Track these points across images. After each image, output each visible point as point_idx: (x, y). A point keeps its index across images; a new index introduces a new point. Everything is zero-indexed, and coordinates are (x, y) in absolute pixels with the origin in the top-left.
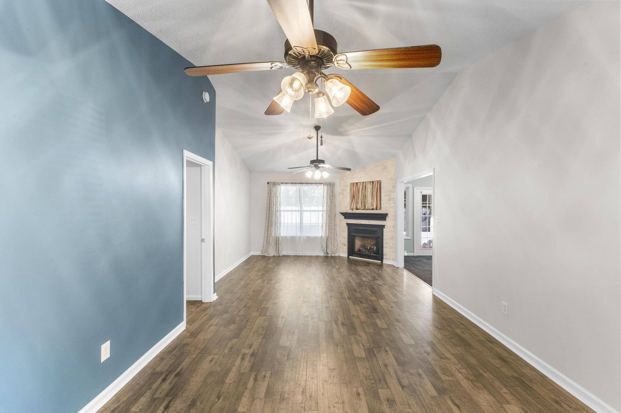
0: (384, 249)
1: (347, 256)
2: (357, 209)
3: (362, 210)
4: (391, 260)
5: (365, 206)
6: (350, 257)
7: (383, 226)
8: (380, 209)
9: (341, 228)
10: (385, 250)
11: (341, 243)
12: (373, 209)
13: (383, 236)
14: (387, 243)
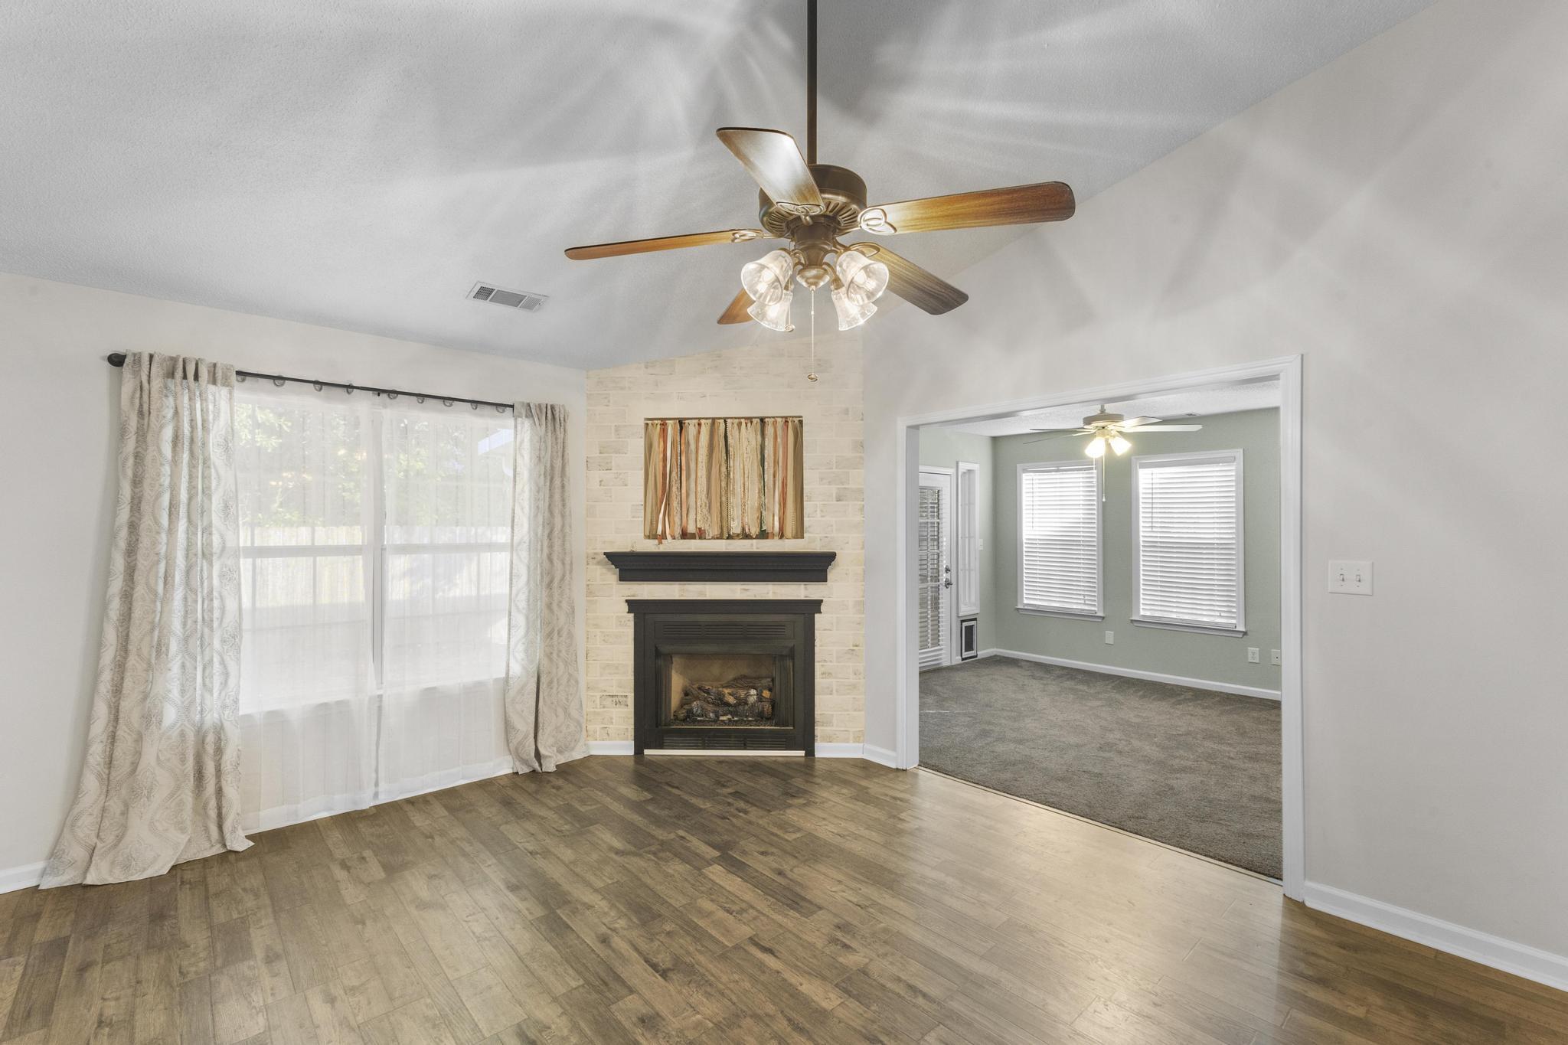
0: (818, 699)
1: (632, 753)
2: (685, 535)
3: (713, 538)
4: (846, 741)
5: (724, 519)
6: (647, 752)
7: (815, 606)
8: (800, 533)
9: (596, 626)
10: (825, 704)
11: (598, 695)
12: (763, 535)
13: (814, 646)
14: (830, 674)
